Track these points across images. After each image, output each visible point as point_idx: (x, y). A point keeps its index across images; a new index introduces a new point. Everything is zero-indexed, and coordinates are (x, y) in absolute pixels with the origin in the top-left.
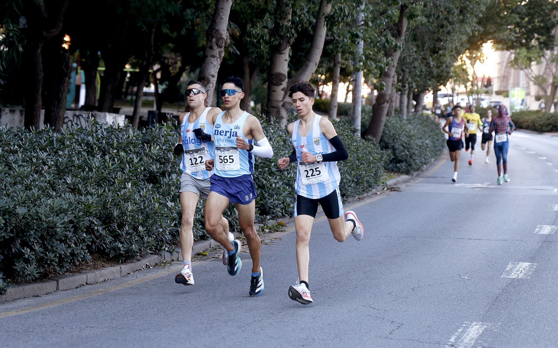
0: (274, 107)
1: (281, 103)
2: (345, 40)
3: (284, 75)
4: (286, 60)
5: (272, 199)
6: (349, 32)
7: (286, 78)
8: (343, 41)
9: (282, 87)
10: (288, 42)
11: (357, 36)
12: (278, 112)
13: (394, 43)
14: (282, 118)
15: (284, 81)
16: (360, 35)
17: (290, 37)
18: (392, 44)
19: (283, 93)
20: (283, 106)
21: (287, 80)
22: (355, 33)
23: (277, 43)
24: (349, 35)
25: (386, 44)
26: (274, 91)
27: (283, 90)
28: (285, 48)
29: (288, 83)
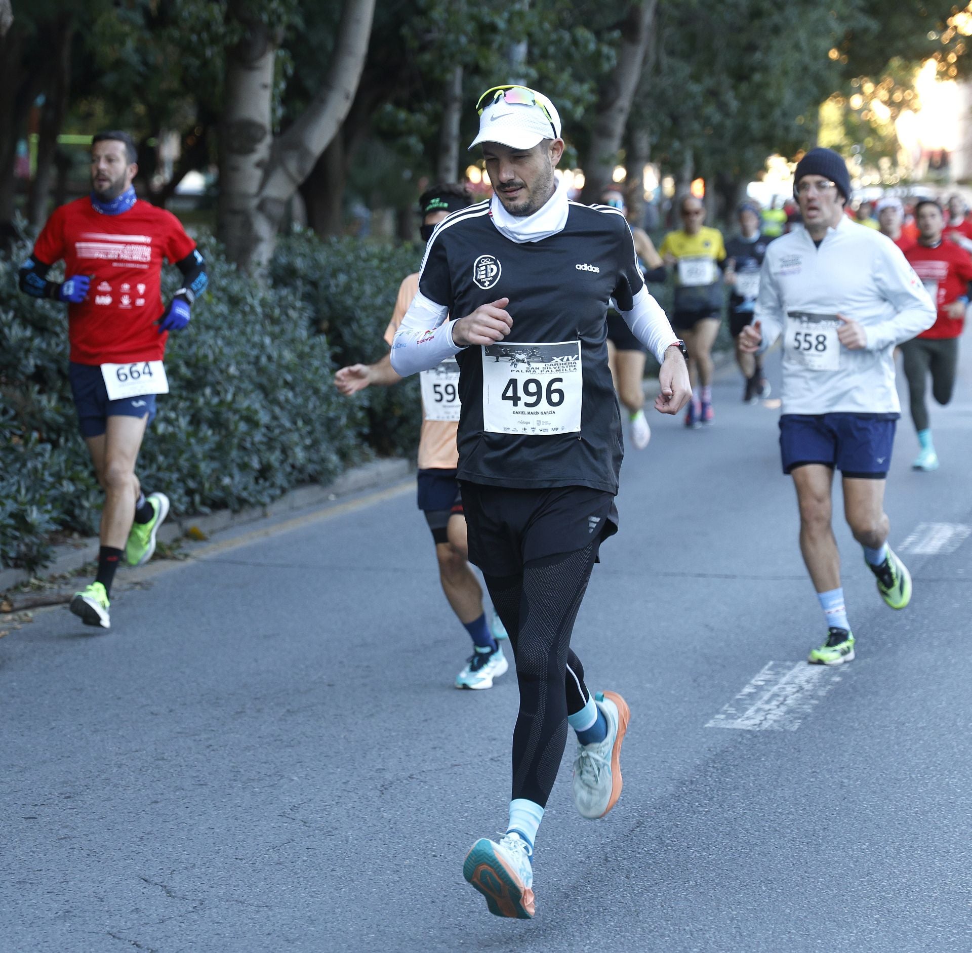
0: (235, 212)
1: (254, 202)
2: (463, 40)
3: (261, 127)
4: (265, 86)
5: (154, 467)
6: (473, 18)
7: (264, 133)
8: (457, 41)
9: (256, 157)
10: (271, 39)
11: (493, 28)
12: (248, 225)
13: (592, 46)
14: (257, 240)
15: (259, 140)
16: (501, 24)
17: (271, 25)
18: (586, 47)
19: (258, 174)
20: (261, 207)
21: (268, 140)
22: (487, 19)
23: (236, 39)
24: (470, 27)
25: (573, 49)
26: (235, 169)
27: (259, 165)
28: (263, 54)
29: (273, 148)
